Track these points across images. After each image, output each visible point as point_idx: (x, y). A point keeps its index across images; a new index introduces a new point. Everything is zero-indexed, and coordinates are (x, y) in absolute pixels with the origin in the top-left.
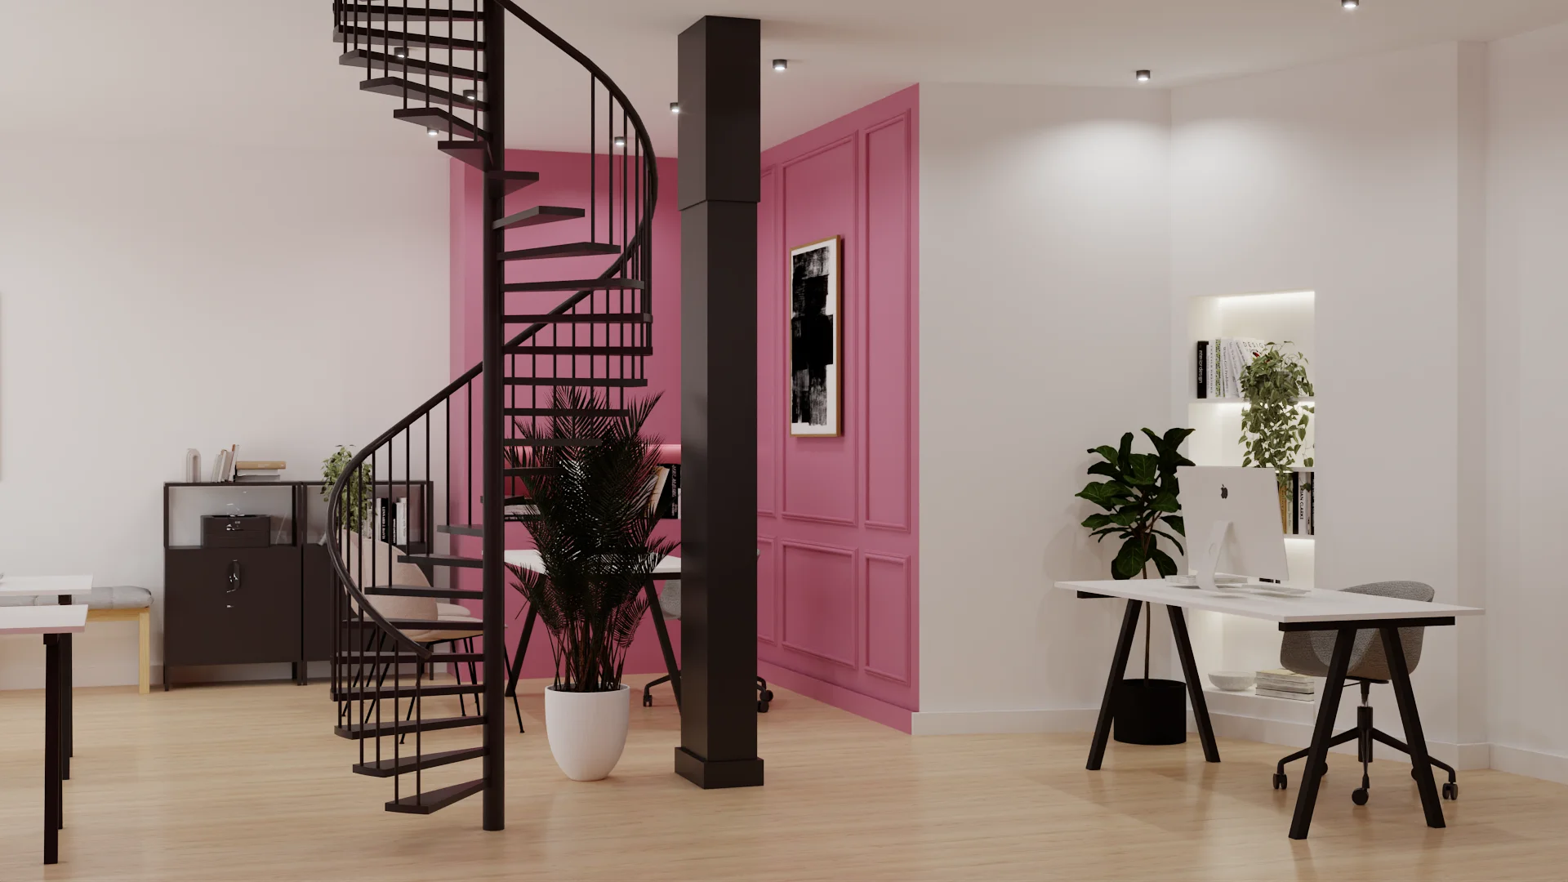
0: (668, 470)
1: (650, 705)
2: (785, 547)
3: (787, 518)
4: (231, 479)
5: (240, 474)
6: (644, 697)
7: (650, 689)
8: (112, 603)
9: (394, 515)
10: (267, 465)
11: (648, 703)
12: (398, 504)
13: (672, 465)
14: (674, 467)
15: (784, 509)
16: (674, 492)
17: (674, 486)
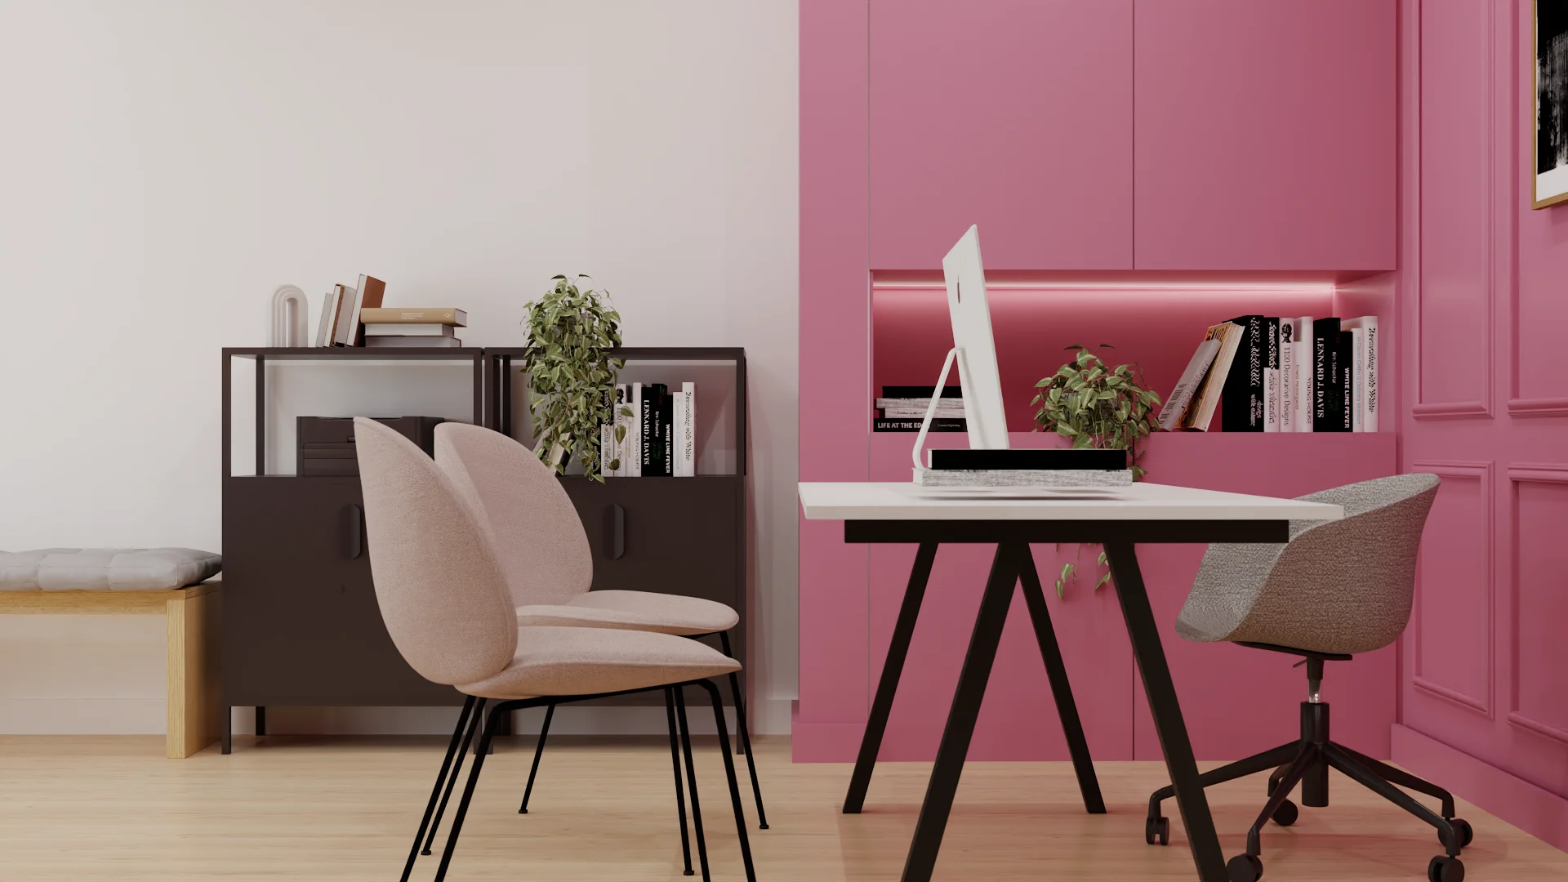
0: (1242, 329)
1: (1164, 842)
2: (1516, 483)
3: (1522, 413)
4: (351, 341)
5: (369, 332)
6: (1150, 821)
7: (1162, 802)
8: (106, 578)
9: (667, 417)
10: (420, 316)
11: (1157, 838)
12: (676, 395)
13: (1250, 317)
14: (1255, 323)
15: (1515, 394)
16: (1254, 375)
17: (1255, 362)
